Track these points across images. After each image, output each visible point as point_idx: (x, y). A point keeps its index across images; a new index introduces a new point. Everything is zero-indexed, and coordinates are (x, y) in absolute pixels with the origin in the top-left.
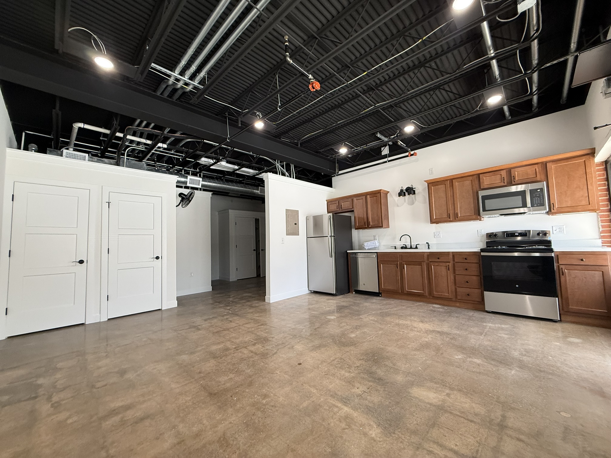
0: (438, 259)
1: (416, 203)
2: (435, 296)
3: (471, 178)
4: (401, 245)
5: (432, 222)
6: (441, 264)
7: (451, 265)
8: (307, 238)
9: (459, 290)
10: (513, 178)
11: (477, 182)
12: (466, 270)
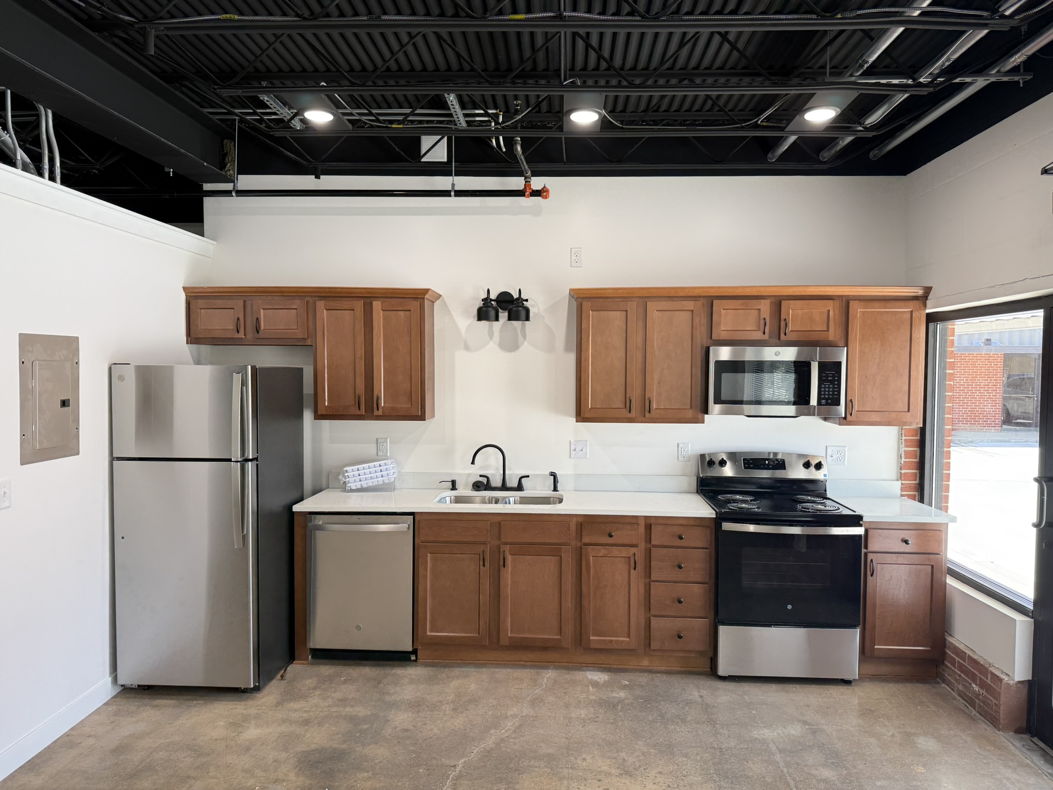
0: (611, 536)
1: (526, 347)
2: (593, 646)
3: (690, 305)
4: (469, 475)
5: (582, 415)
6: (615, 551)
7: (639, 552)
8: (113, 459)
9: (655, 622)
10: (783, 323)
11: (703, 320)
12: (680, 567)
